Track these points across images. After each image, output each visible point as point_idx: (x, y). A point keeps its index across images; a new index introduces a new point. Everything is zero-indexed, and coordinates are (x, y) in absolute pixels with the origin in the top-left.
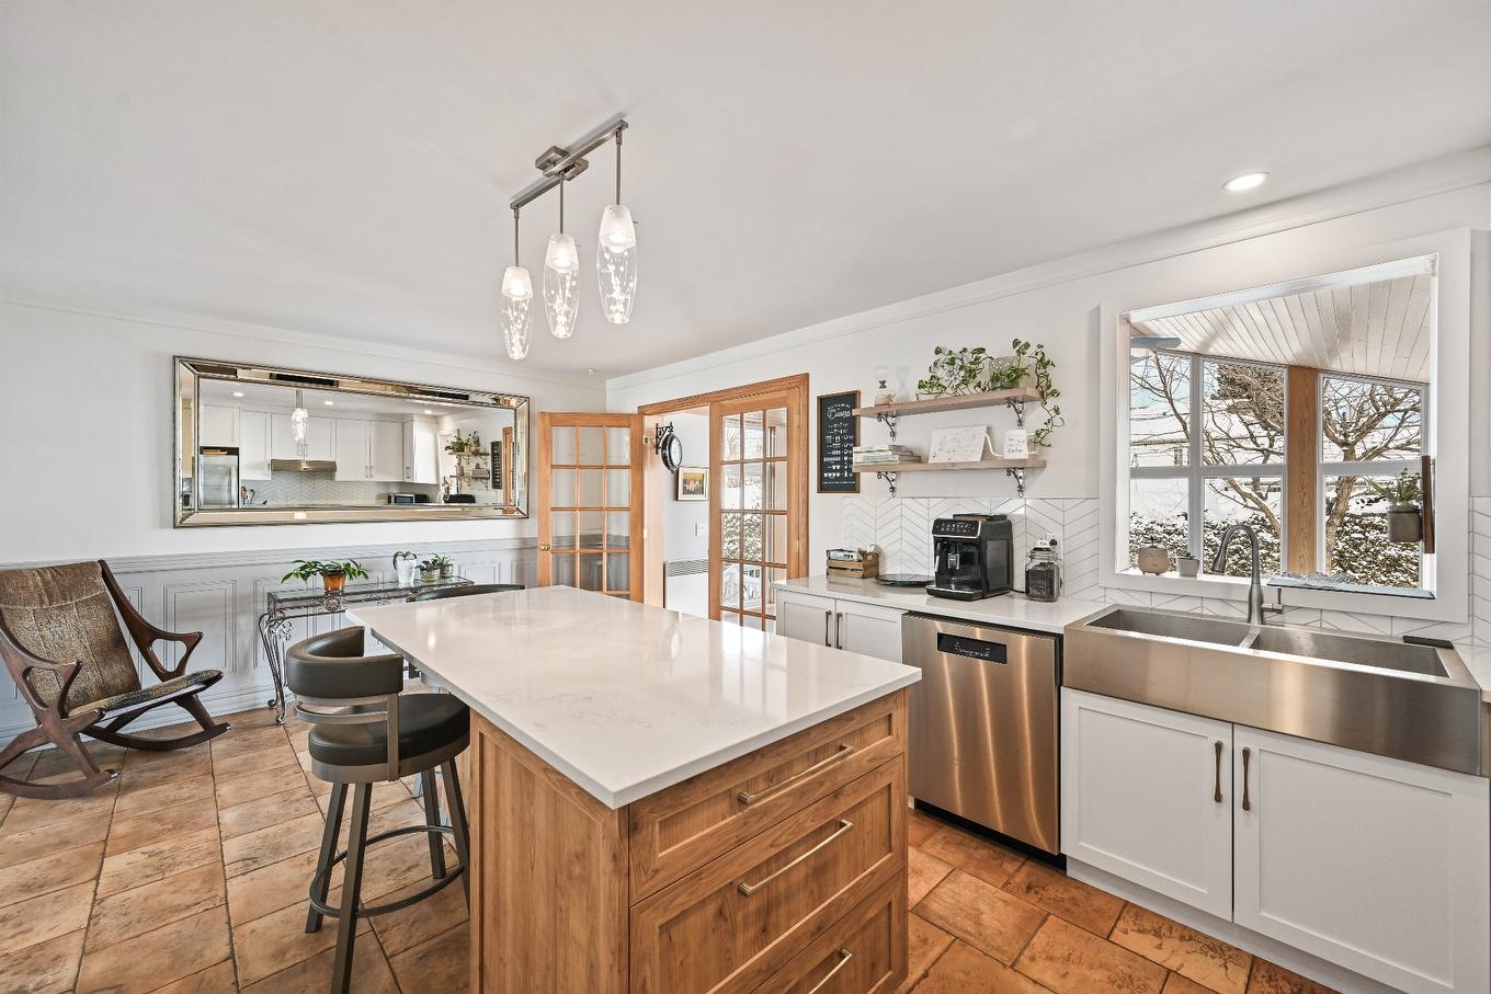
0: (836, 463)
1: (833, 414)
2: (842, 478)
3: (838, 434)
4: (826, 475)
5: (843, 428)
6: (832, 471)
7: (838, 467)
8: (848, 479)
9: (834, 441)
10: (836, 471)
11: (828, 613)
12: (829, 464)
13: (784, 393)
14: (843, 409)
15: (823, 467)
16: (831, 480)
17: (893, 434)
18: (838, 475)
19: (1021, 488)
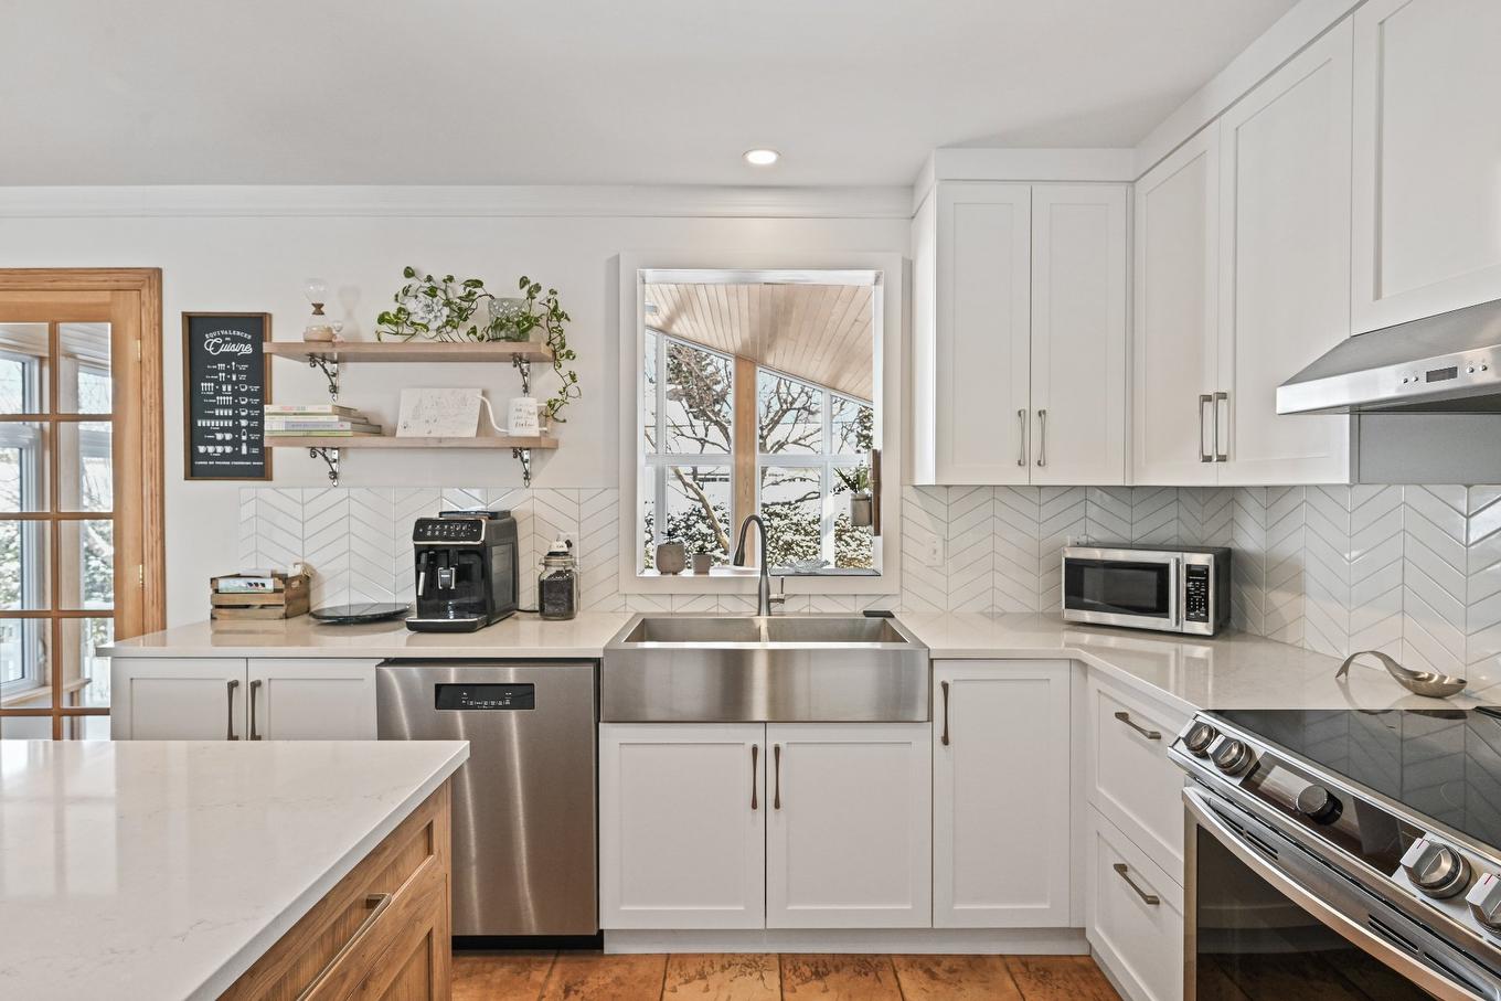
0: (223, 430)
1: (217, 347)
2: (236, 455)
3: (229, 381)
4: (202, 449)
5: (238, 372)
6: (215, 443)
7: (228, 437)
8: (249, 457)
9: (219, 392)
10: (223, 443)
11: (233, 685)
12: (208, 430)
13: (105, 297)
14: (236, 340)
15: (194, 436)
16: (216, 459)
17: (334, 389)
18: (228, 449)
19: (527, 476)
